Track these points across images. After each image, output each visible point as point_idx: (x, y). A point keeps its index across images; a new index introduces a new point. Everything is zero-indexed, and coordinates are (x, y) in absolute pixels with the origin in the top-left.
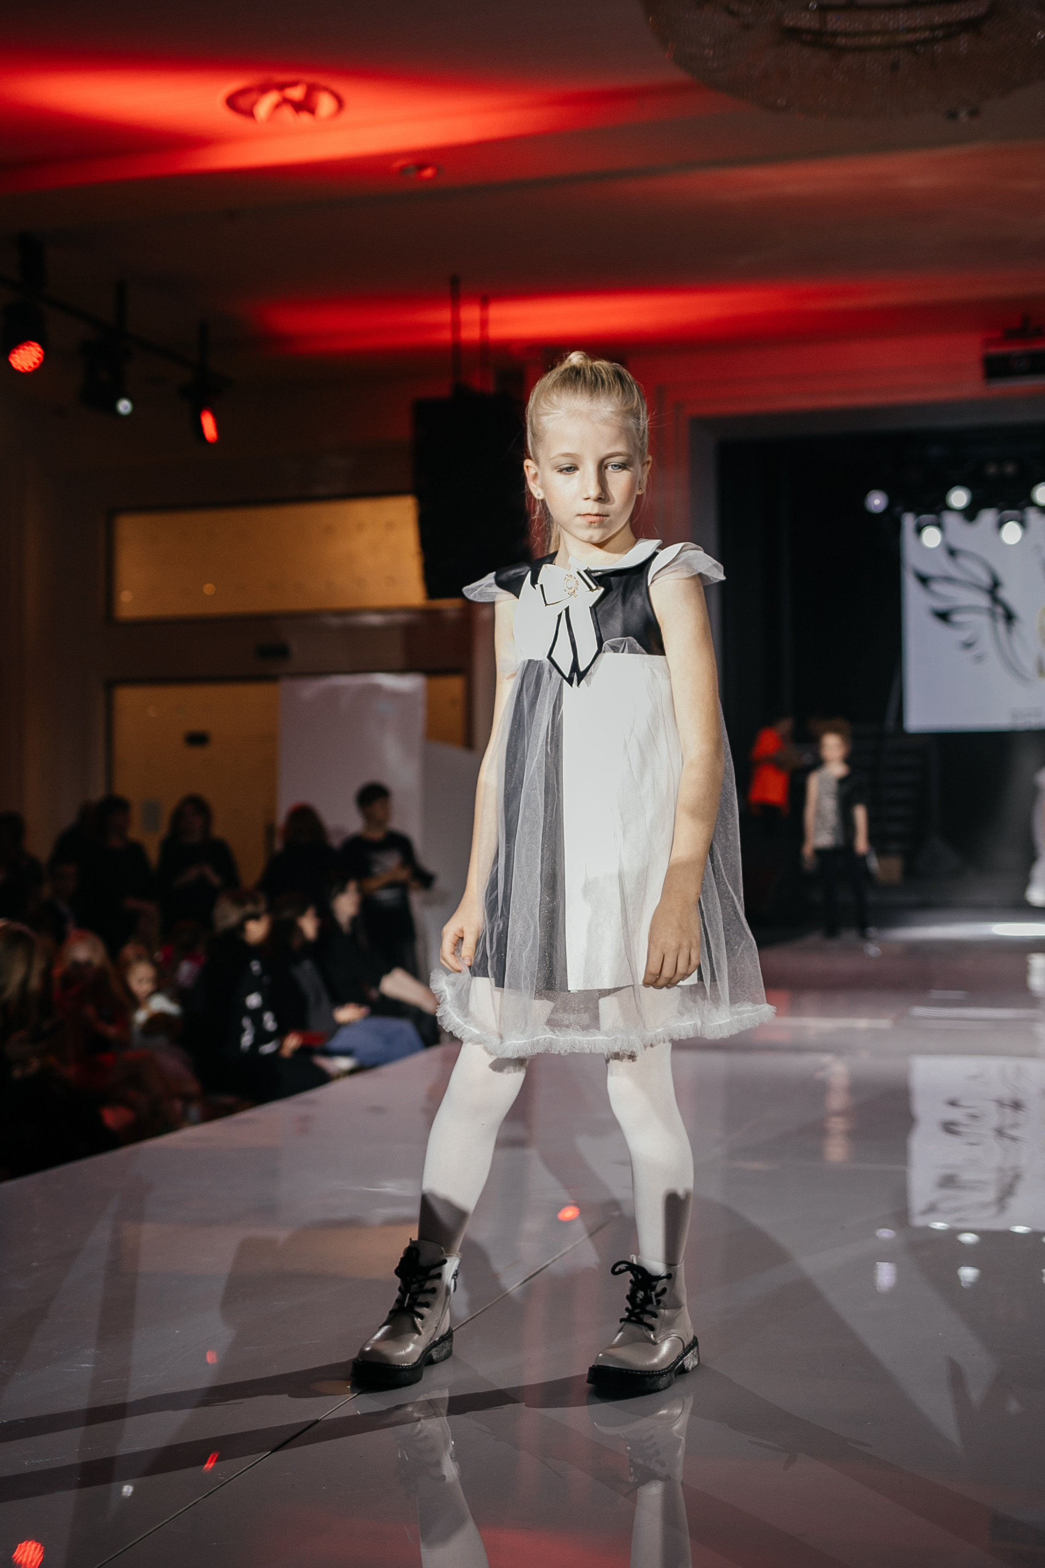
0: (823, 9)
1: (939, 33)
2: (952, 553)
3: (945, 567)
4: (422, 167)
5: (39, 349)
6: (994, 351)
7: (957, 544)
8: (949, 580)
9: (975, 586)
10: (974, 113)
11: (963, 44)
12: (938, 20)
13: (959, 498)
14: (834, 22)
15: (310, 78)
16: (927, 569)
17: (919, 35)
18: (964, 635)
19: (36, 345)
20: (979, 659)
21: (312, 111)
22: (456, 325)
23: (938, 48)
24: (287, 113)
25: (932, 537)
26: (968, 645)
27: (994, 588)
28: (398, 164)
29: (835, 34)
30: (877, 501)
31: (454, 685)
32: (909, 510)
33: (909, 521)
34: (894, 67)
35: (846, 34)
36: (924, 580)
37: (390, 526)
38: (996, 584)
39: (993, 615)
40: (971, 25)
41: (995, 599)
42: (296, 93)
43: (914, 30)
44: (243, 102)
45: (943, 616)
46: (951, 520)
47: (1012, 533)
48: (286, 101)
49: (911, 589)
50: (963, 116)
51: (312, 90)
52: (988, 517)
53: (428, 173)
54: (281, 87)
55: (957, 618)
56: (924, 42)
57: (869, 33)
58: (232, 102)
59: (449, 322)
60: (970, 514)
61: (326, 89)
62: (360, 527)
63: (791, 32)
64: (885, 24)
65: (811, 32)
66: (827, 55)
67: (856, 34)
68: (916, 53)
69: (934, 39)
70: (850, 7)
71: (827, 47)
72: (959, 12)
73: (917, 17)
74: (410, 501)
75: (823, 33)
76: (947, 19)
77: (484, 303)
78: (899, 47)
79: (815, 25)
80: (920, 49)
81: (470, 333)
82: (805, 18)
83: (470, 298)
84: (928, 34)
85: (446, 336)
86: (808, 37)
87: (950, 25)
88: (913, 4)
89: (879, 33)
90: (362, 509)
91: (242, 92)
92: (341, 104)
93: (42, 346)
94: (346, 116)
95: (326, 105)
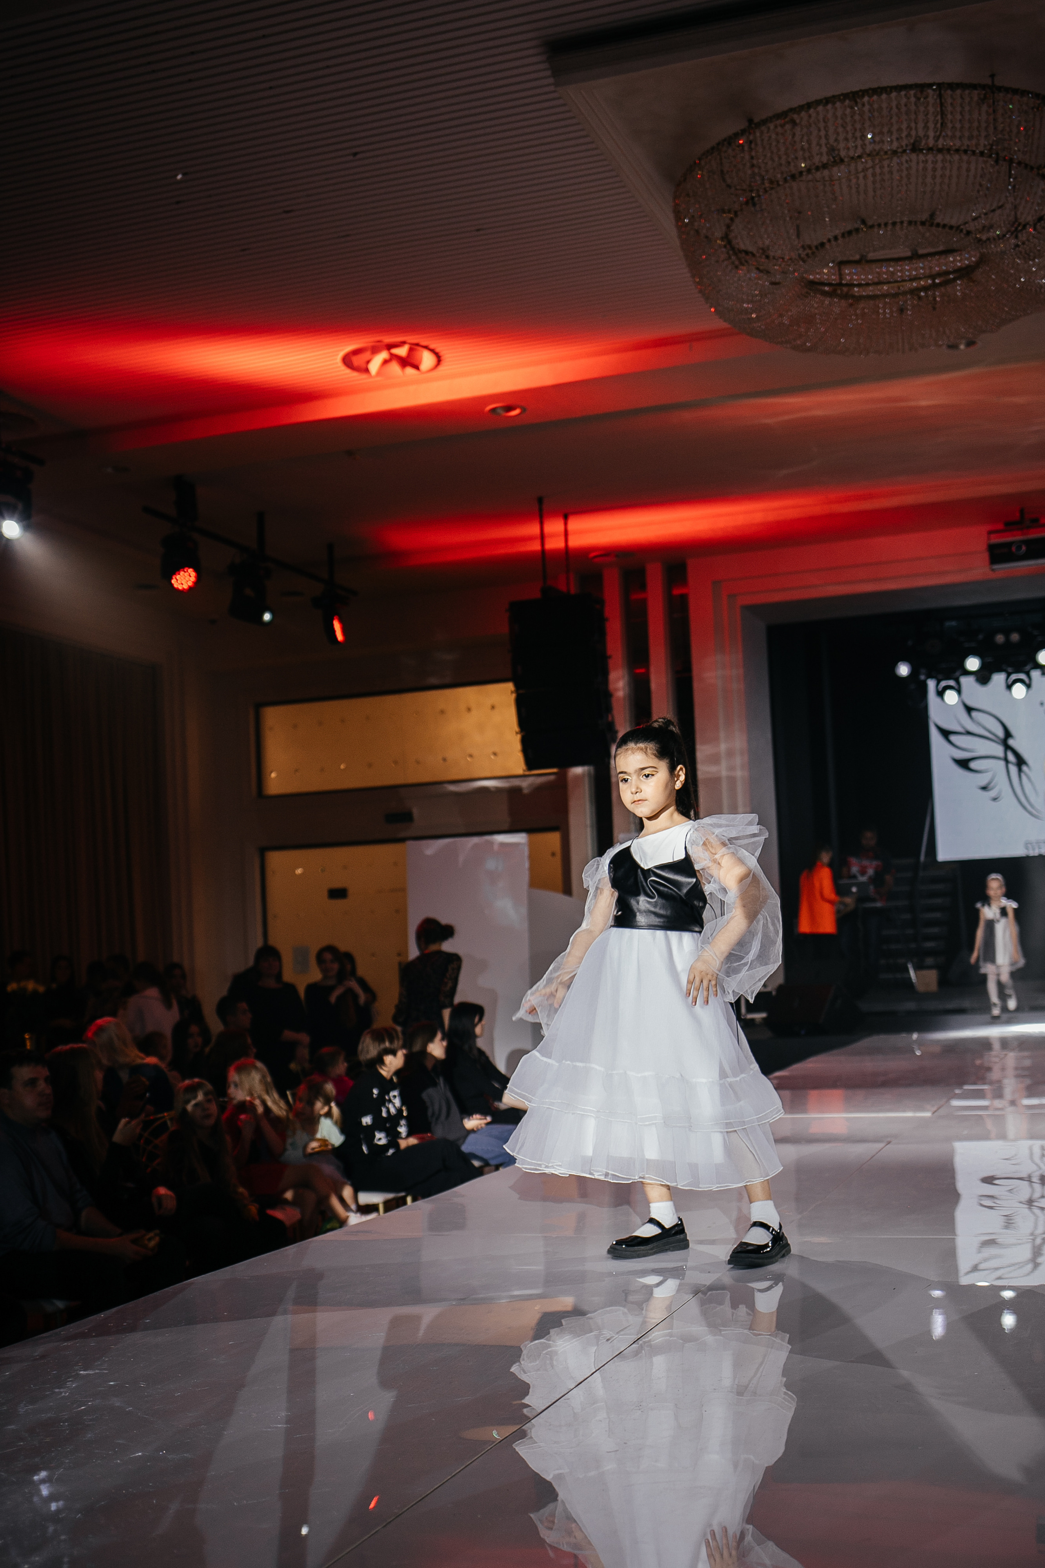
0: (841, 264)
1: (939, 281)
2: (969, 710)
3: (964, 723)
4: (510, 408)
5: (193, 572)
6: (996, 539)
7: (972, 702)
8: (968, 733)
9: (992, 738)
10: (971, 343)
11: (960, 287)
12: (936, 269)
13: (973, 663)
14: (850, 274)
15: (413, 338)
16: (948, 724)
17: (922, 283)
18: (983, 779)
19: (191, 570)
20: (995, 799)
21: (416, 366)
22: (542, 537)
23: (939, 292)
24: (395, 368)
25: (952, 699)
26: (985, 788)
27: (1006, 738)
28: (489, 407)
29: (851, 285)
30: (903, 670)
31: (553, 839)
32: (931, 676)
33: (932, 686)
34: (902, 310)
35: (859, 285)
36: (946, 734)
37: (493, 707)
39: (1006, 762)
40: (965, 273)
41: (1007, 748)
42: (402, 351)
43: (916, 278)
44: (357, 361)
45: (964, 764)
46: (967, 682)
47: (1019, 691)
48: (393, 357)
49: (936, 741)
50: (962, 346)
51: (414, 348)
52: (999, 678)
53: (516, 412)
54: (389, 347)
55: (974, 765)
56: (925, 289)
57: (878, 283)
58: (347, 361)
59: (539, 534)
60: (983, 677)
61: (427, 348)
62: (469, 710)
63: (814, 285)
64: (893, 273)
65: (829, 285)
66: (844, 303)
67: (867, 285)
68: (920, 298)
69: (934, 286)
70: (863, 261)
71: (846, 296)
72: (956, 261)
73: (920, 267)
74: (510, 686)
75: (840, 284)
76: (944, 268)
77: (566, 518)
78: (905, 293)
79: (834, 278)
80: (922, 294)
81: (555, 544)
82: (826, 273)
83: (554, 514)
84: (930, 281)
85: (536, 546)
86: (826, 288)
87: (947, 273)
88: (915, 256)
89: (889, 282)
90: (469, 694)
91: (356, 353)
92: (439, 359)
93: (196, 570)
94: (444, 368)
95: (427, 360)
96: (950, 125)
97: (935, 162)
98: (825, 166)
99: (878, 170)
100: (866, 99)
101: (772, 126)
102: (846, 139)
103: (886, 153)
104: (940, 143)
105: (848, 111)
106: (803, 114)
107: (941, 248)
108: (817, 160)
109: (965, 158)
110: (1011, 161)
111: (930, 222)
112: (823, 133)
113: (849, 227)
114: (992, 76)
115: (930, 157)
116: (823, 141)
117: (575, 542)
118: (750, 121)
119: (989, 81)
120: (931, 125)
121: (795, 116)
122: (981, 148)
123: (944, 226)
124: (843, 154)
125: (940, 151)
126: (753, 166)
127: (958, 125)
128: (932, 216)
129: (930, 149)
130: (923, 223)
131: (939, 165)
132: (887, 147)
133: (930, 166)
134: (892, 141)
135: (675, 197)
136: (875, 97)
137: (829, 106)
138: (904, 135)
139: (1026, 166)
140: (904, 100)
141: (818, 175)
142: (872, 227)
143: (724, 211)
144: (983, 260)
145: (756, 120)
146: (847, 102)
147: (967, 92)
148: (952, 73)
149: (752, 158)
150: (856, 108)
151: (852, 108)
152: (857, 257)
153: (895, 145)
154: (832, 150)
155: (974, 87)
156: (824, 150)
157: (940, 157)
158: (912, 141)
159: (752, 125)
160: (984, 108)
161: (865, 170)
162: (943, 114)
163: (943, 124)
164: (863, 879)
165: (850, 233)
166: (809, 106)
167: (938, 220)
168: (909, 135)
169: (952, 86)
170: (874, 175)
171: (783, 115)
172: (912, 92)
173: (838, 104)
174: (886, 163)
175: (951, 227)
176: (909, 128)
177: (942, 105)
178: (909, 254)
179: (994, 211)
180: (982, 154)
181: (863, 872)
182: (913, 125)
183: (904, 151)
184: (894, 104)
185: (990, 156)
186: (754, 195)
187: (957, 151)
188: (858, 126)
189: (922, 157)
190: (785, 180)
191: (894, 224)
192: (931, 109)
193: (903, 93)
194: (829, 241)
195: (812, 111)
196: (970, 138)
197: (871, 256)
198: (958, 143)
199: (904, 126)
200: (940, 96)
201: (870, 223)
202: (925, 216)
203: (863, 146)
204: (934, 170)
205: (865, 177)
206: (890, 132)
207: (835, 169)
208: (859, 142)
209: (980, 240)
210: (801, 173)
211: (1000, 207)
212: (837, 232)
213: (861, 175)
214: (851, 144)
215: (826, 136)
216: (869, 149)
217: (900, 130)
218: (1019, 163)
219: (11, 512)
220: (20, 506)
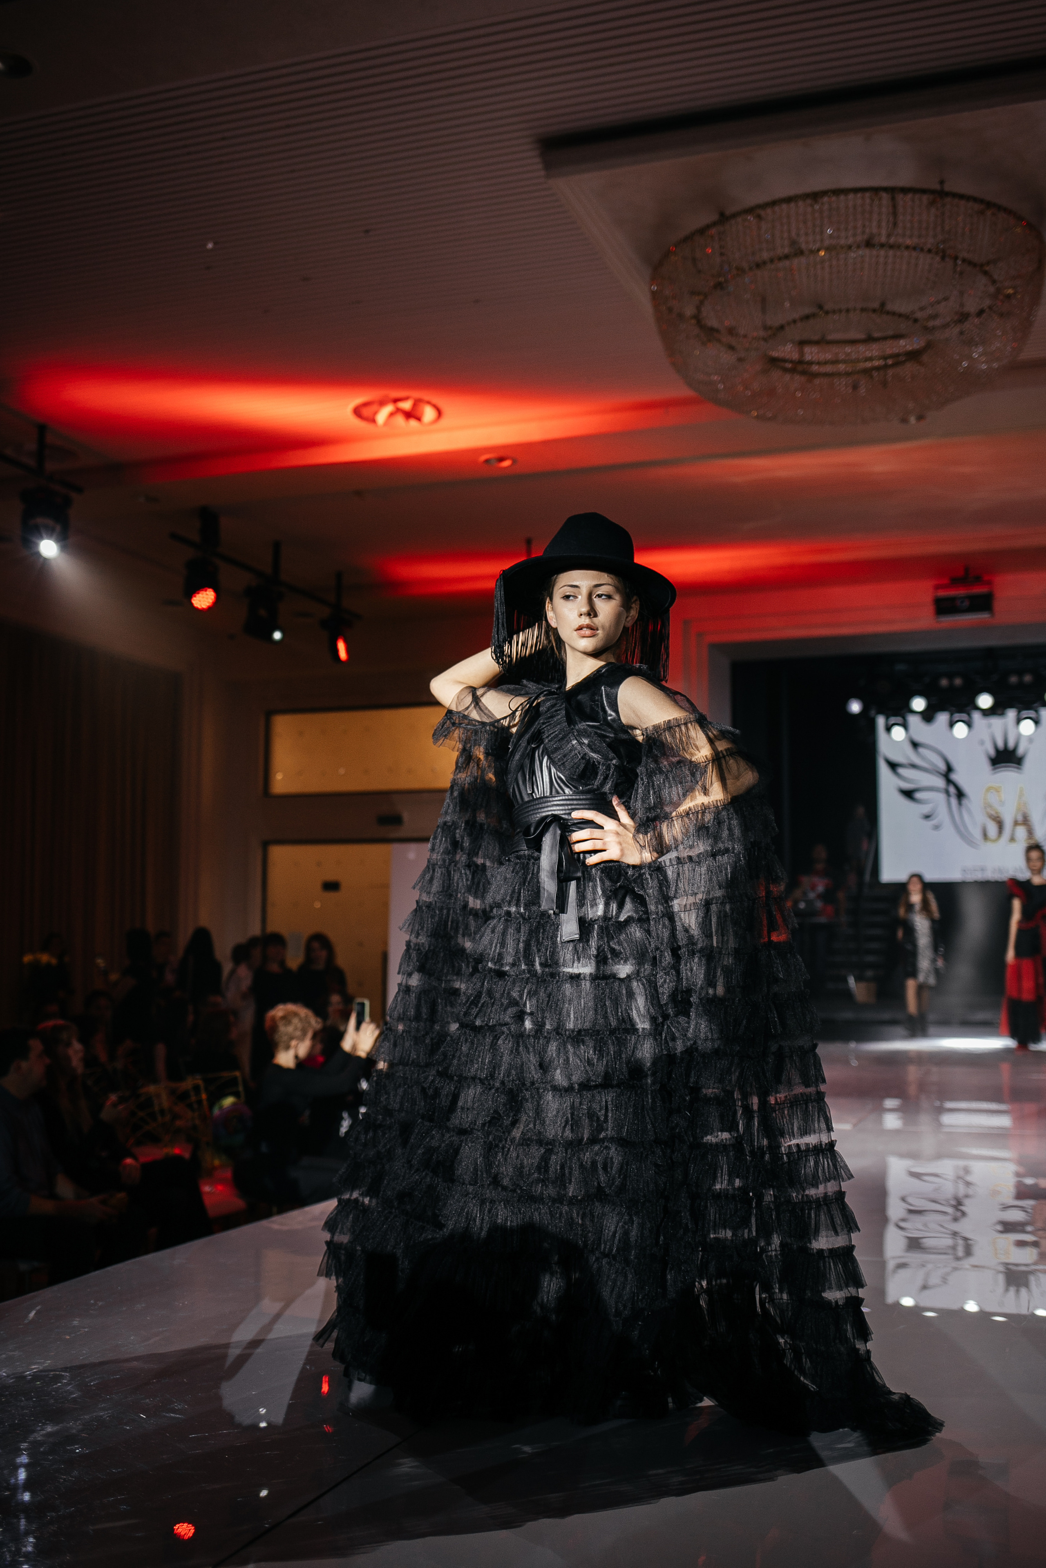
0: (802, 343)
1: (890, 362)
2: (915, 745)
3: (911, 755)
4: (501, 459)
5: (212, 593)
6: (942, 594)
7: (918, 738)
8: (914, 766)
9: (935, 772)
10: (920, 418)
11: (909, 369)
12: (889, 351)
13: (919, 704)
14: (811, 353)
15: (417, 394)
16: (896, 758)
17: (876, 363)
18: (926, 809)
19: (211, 590)
20: (937, 827)
21: (419, 419)
23: (890, 372)
24: (400, 420)
25: (898, 733)
26: (927, 817)
27: (948, 772)
28: (483, 458)
29: (810, 363)
30: (855, 707)
32: (880, 712)
33: (881, 721)
34: (855, 387)
35: (819, 363)
36: (893, 766)
38: (950, 769)
39: (947, 792)
40: (913, 356)
41: (949, 781)
42: (407, 405)
43: (870, 359)
44: (366, 412)
45: (908, 794)
46: (913, 720)
47: (961, 730)
48: (398, 410)
49: (884, 772)
50: (913, 420)
51: (417, 403)
52: (942, 718)
53: (507, 463)
54: (395, 401)
55: (918, 795)
56: (877, 368)
57: (835, 362)
58: (357, 412)
60: (928, 716)
61: (429, 403)
63: (774, 361)
64: (848, 354)
65: (791, 362)
66: (803, 379)
67: (826, 363)
68: (871, 377)
69: (886, 367)
70: (822, 342)
71: (804, 373)
72: (905, 345)
73: (874, 350)
75: (801, 362)
76: (896, 350)
78: (859, 372)
79: (795, 356)
80: (875, 374)
82: (787, 351)
84: (881, 362)
86: (789, 365)
87: (897, 355)
88: (870, 339)
89: (844, 362)
91: (366, 404)
92: (440, 413)
93: (215, 591)
94: (444, 422)
95: (429, 413)
96: (901, 225)
97: (886, 257)
98: (787, 257)
99: (834, 263)
100: (826, 199)
101: (739, 219)
102: (807, 234)
103: (842, 247)
104: (892, 240)
105: (809, 209)
106: (769, 211)
107: (890, 333)
108: (780, 252)
109: (914, 254)
110: (956, 258)
111: (882, 309)
112: (785, 228)
113: (807, 311)
114: (942, 182)
115: (882, 253)
116: (786, 235)
118: (722, 215)
119: (937, 187)
120: (884, 224)
121: (762, 213)
122: (929, 246)
123: (894, 314)
124: (803, 246)
125: (891, 247)
126: (722, 254)
127: (908, 225)
128: (883, 305)
129: (882, 246)
130: (874, 311)
131: (890, 260)
132: (842, 242)
133: (882, 260)
134: (847, 238)
135: (653, 279)
136: (834, 198)
137: (792, 205)
138: (859, 231)
139: (970, 263)
140: (859, 202)
141: (781, 264)
142: (827, 313)
143: (693, 293)
144: (929, 346)
145: (728, 212)
146: (809, 201)
147: (917, 196)
148: (905, 177)
149: (721, 247)
150: (817, 207)
151: (812, 206)
152: (816, 338)
153: (851, 241)
154: (793, 243)
155: (923, 191)
156: (786, 242)
157: (891, 253)
158: (866, 237)
159: (724, 218)
160: (933, 211)
161: (823, 261)
162: (895, 214)
163: (895, 224)
164: (812, 895)
165: (807, 317)
166: (774, 203)
167: (889, 307)
168: (863, 233)
169: (904, 190)
170: (831, 266)
171: (750, 211)
172: (867, 194)
173: (801, 203)
174: (842, 256)
175: (900, 315)
176: (864, 226)
177: (894, 206)
178: (862, 336)
179: (938, 302)
180: (929, 251)
181: (813, 887)
182: (867, 223)
183: (858, 247)
184: (851, 204)
185: (937, 253)
186: (722, 279)
187: (907, 247)
188: (818, 222)
189: (874, 252)
190: (751, 269)
191: (848, 311)
192: (884, 210)
193: (859, 195)
194: (789, 324)
195: (777, 208)
196: (920, 236)
197: (830, 337)
198: (908, 242)
199: (859, 224)
200: (893, 199)
201: (826, 307)
202: (876, 305)
203: (822, 241)
204: (886, 263)
205: (823, 268)
206: (846, 229)
207: (796, 261)
208: (818, 237)
209: (926, 328)
210: (764, 263)
211: (946, 299)
212: (796, 316)
213: (819, 266)
214: (811, 238)
215: (789, 231)
216: (827, 243)
217: (855, 228)
218: (964, 260)
219: (50, 533)
220: (58, 528)
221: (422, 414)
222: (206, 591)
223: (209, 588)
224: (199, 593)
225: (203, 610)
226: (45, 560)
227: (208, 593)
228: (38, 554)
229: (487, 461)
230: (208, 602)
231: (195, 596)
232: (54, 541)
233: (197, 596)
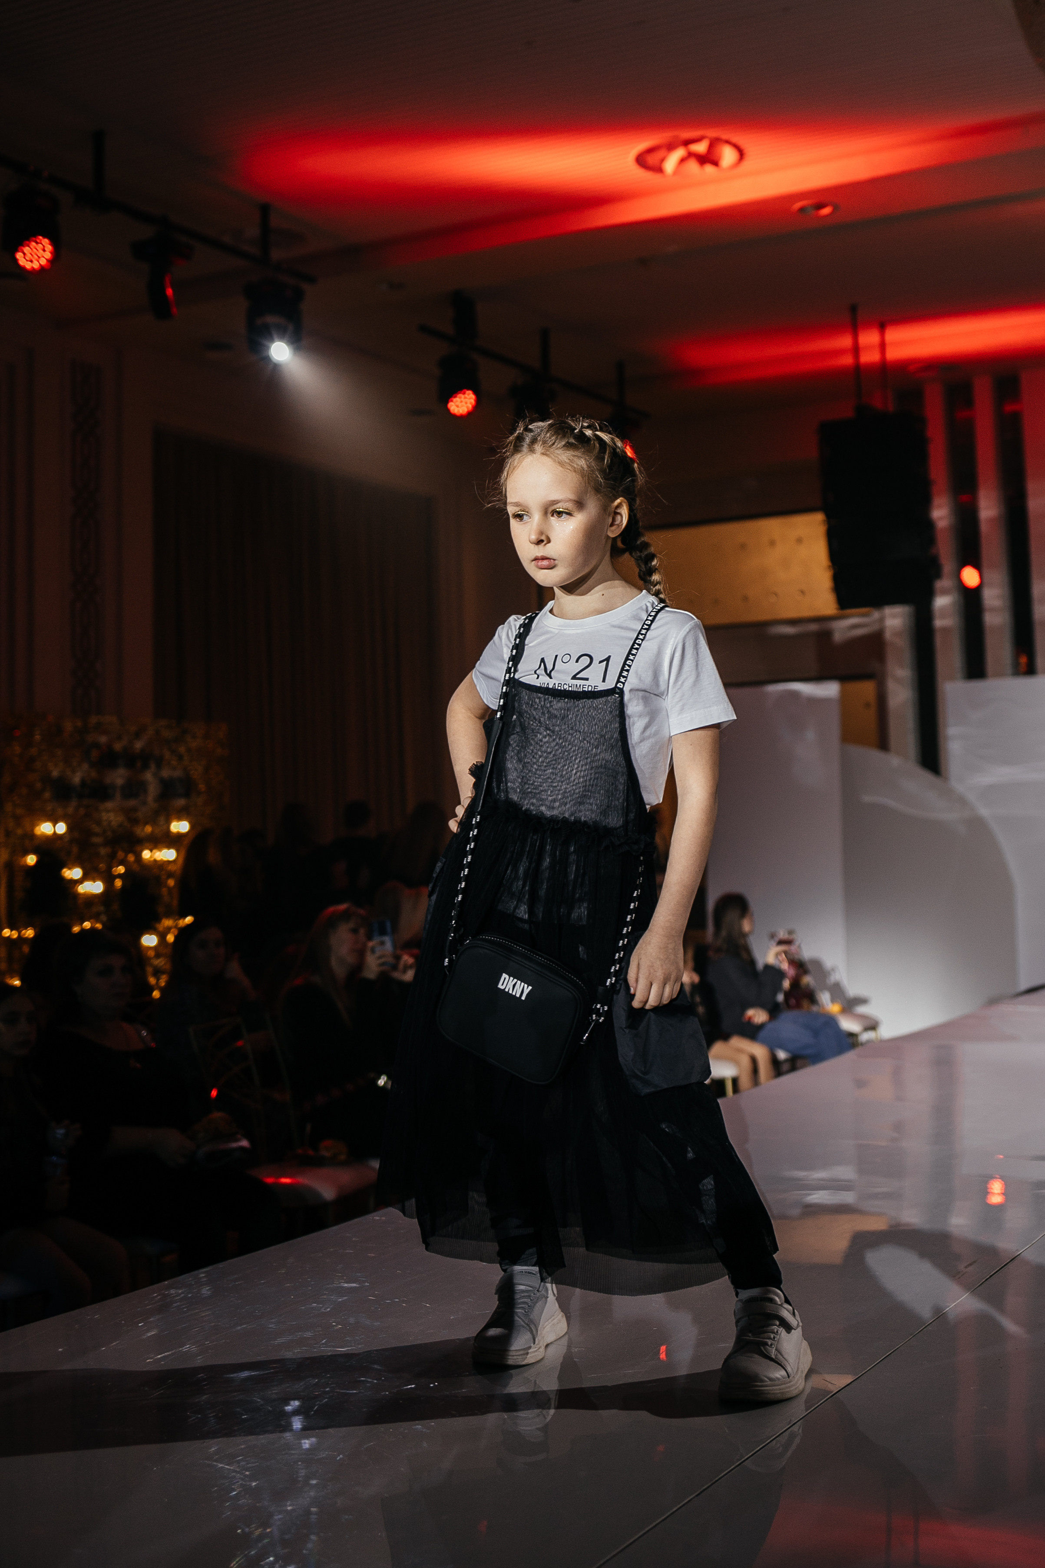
4: (820, 206)
5: (472, 396)
15: (712, 133)
19: (470, 392)
21: (716, 163)
22: (856, 350)
24: (693, 166)
28: (798, 205)
31: (866, 689)
37: (799, 541)
42: (701, 148)
44: (652, 159)
48: (691, 155)
51: (714, 144)
53: (826, 211)
54: (687, 143)
58: (641, 160)
59: (851, 348)
61: (728, 142)
62: (772, 543)
74: (819, 518)
77: (882, 327)
81: (870, 357)
83: (868, 325)
85: (847, 360)
90: (773, 526)
91: (650, 151)
92: (741, 154)
93: (475, 393)
94: (747, 165)
95: (728, 155)
117: (893, 354)
219: (282, 333)
220: (291, 328)
221: (720, 158)
222: (464, 394)
223: (468, 390)
224: (456, 397)
225: (461, 417)
226: (276, 367)
227: (466, 395)
228: (268, 359)
229: (802, 209)
230: (467, 407)
231: (452, 401)
232: (285, 343)
233: (454, 400)
